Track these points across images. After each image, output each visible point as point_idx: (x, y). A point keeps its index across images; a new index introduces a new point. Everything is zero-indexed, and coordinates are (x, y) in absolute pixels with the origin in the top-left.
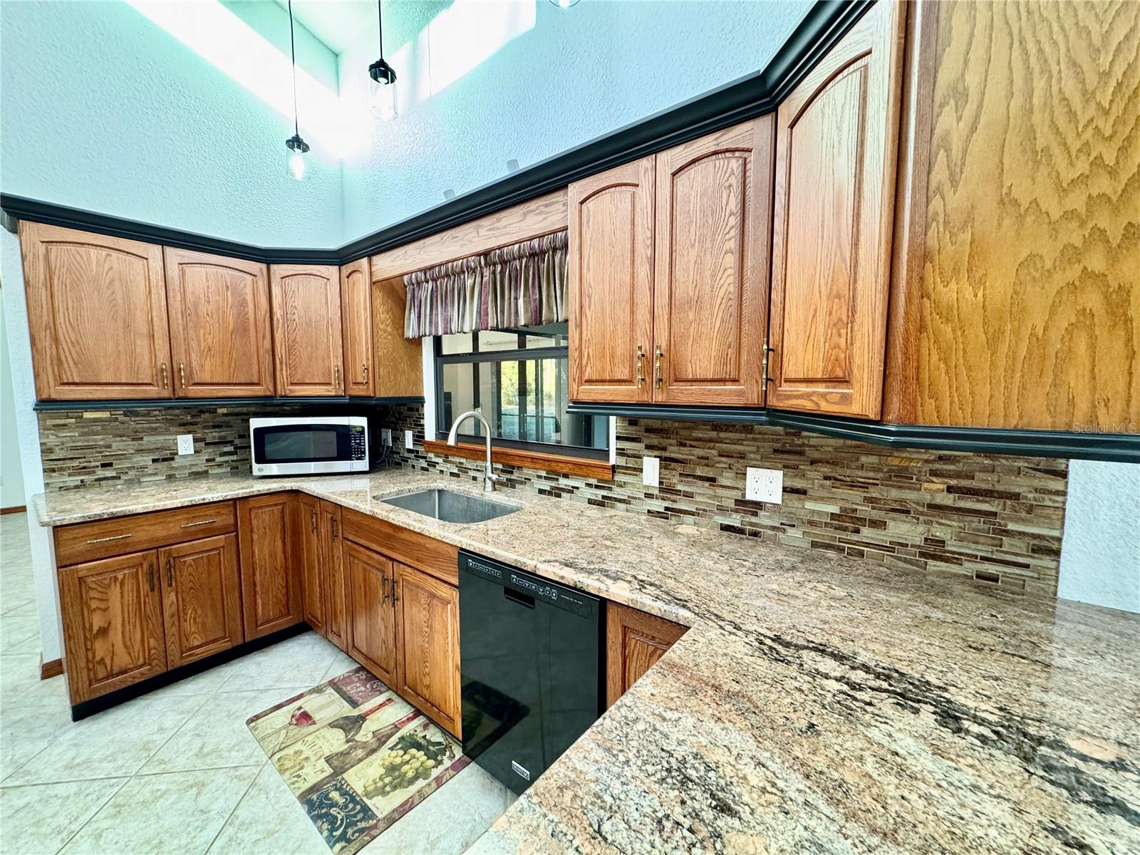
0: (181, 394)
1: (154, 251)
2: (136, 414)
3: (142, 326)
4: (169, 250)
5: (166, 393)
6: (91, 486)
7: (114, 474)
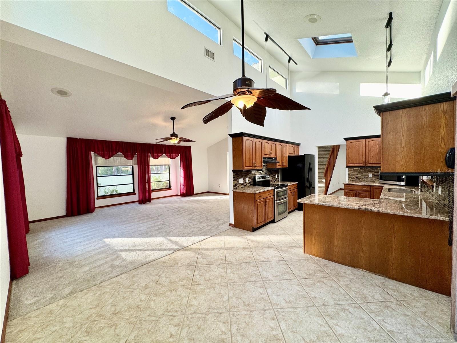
0: (366, 165)
1: (364, 140)
2: (362, 169)
3: (361, 153)
4: (366, 139)
5: (364, 165)
6: (354, 181)
7: (358, 179)
